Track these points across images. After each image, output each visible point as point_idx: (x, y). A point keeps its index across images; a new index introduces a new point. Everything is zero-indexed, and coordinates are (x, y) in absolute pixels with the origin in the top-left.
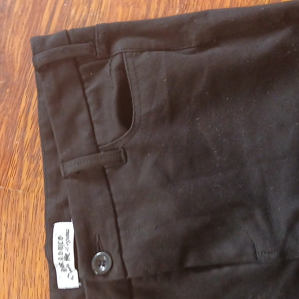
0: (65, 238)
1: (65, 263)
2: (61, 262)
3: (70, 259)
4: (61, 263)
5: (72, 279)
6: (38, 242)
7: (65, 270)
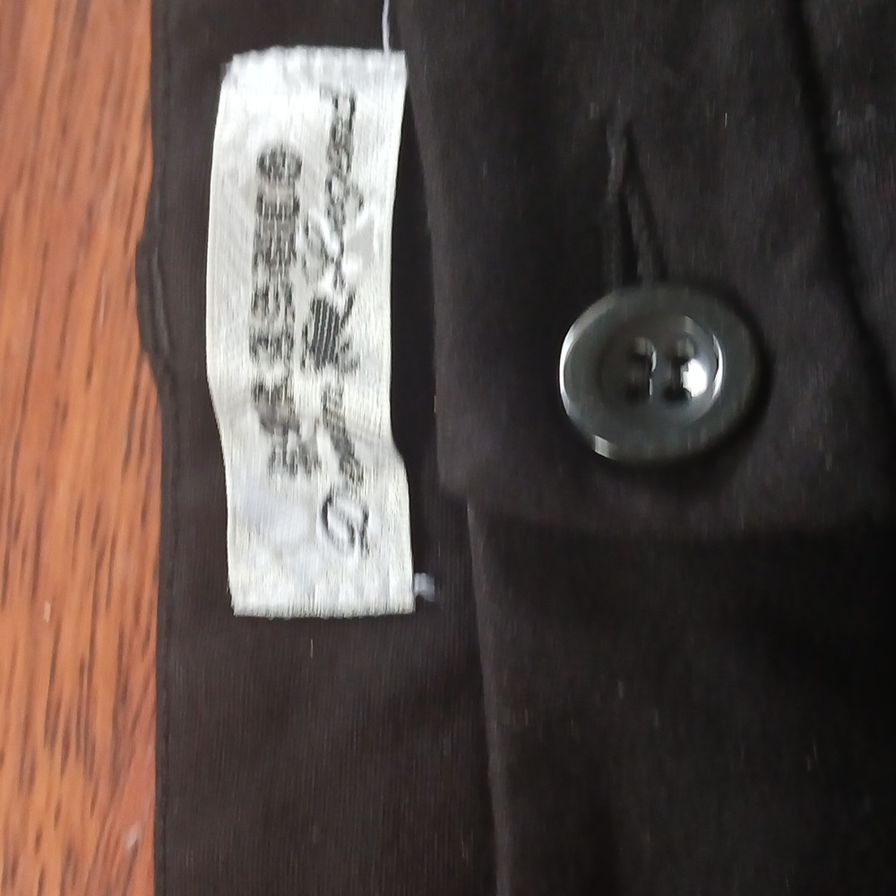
0: (317, 166)
1: (308, 389)
2: (273, 375)
3: (351, 354)
4: (269, 385)
5: (359, 535)
6: (87, 238)
7: (306, 460)
